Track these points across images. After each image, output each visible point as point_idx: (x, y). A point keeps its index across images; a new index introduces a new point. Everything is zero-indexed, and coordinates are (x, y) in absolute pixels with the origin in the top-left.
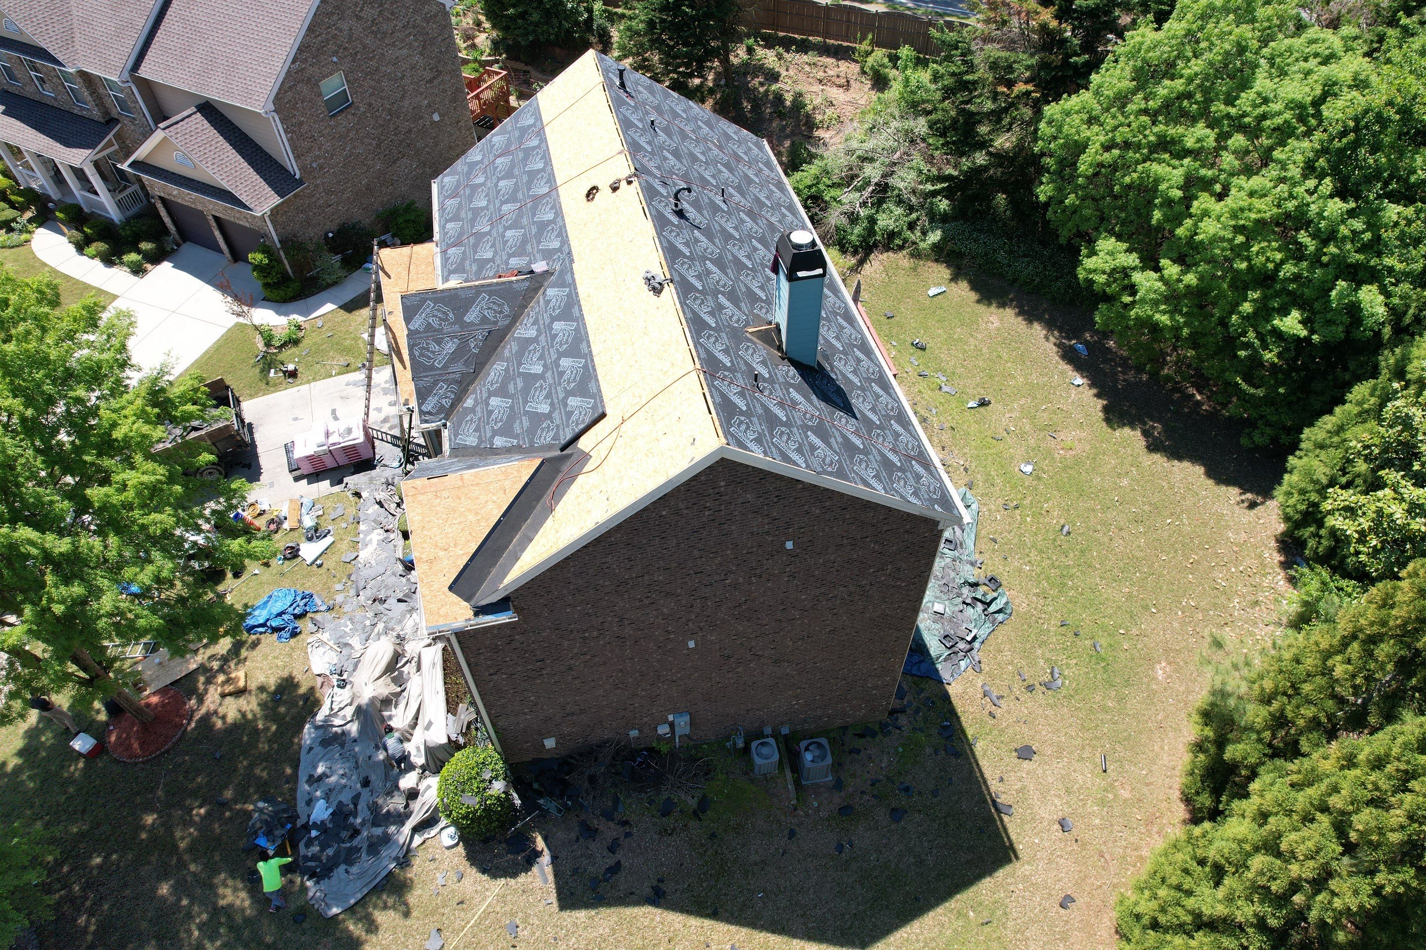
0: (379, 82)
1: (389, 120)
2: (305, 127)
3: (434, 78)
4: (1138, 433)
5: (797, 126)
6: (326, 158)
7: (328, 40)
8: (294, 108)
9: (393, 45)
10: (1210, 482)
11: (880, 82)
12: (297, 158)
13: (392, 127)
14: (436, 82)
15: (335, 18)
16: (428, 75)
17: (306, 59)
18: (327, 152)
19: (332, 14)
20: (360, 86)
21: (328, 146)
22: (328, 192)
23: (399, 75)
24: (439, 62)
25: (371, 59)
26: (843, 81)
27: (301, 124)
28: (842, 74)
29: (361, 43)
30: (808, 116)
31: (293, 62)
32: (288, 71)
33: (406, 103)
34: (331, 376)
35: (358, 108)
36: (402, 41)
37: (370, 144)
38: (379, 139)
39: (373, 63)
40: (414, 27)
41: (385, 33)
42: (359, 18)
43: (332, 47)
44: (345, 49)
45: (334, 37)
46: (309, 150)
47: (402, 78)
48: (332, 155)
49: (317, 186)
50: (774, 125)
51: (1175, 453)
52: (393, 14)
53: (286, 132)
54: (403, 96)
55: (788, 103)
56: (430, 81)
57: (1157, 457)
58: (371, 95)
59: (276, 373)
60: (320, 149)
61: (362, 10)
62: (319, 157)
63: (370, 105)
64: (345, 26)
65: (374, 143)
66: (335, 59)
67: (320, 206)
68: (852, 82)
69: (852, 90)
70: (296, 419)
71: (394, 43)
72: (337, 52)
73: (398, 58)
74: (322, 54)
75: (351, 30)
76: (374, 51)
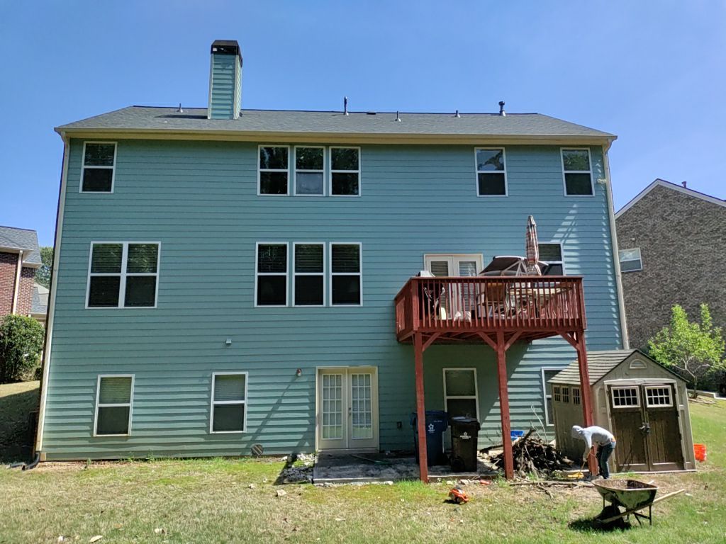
0: (673, 262)
1: (676, 291)
7: (631, 228)
9: (697, 241)
15: (643, 216)
20: (652, 260)
23: (697, 262)
25: (669, 246)
29: (662, 235)
33: (700, 284)
35: (646, 274)
36: (708, 240)
37: (650, 301)
39: (672, 249)
41: (689, 233)
42: (664, 219)
44: (646, 235)
45: (639, 227)
47: (699, 266)
52: (701, 221)
54: (697, 279)
61: (670, 215)
63: (658, 275)
64: (651, 222)
65: (655, 302)
66: (633, 239)
71: (698, 240)
72: (638, 236)
73: (699, 250)
74: (625, 235)
75: (654, 225)
76: (673, 241)
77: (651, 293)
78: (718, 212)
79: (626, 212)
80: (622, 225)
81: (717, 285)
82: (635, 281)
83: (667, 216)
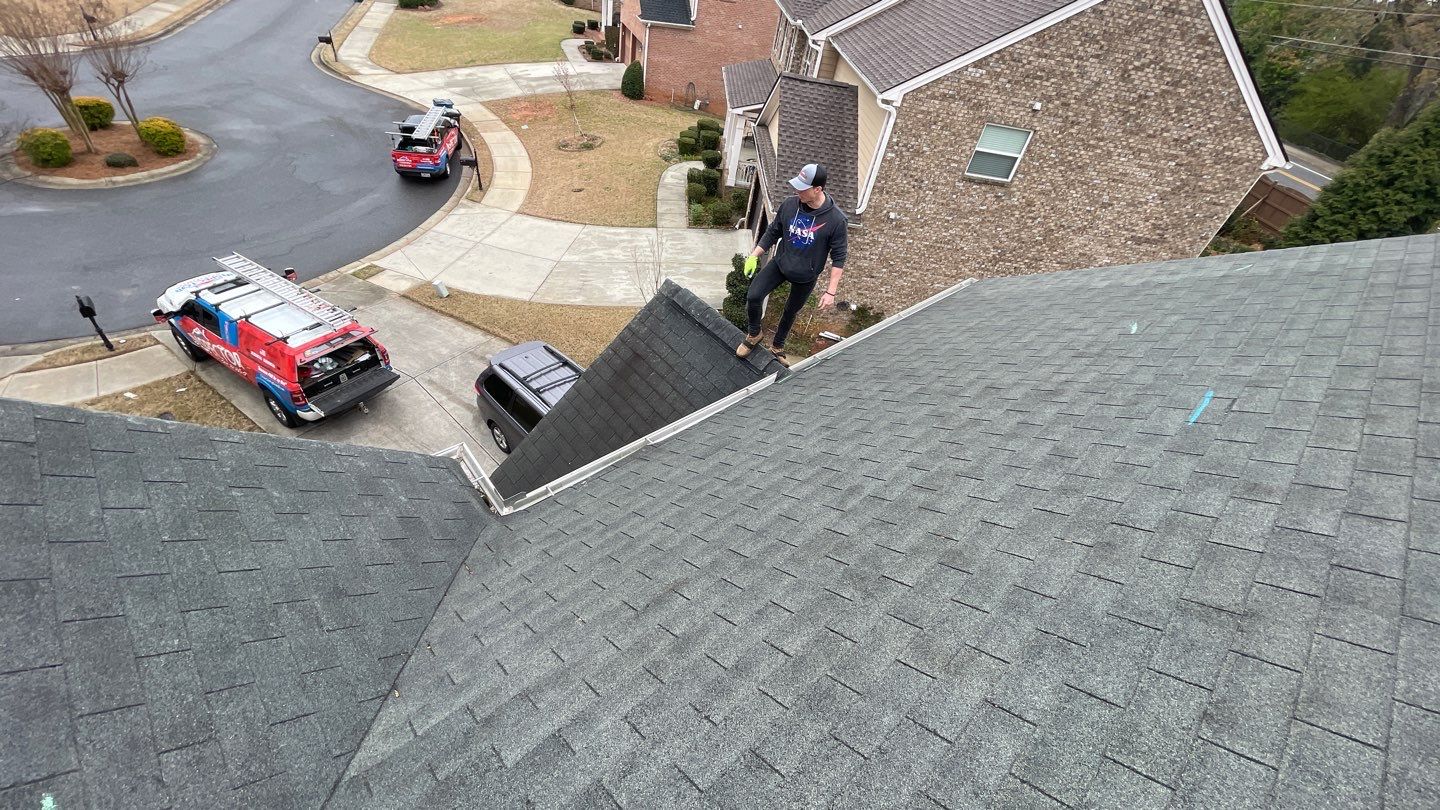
0: (1070, 185)
2: (920, 162)
3: (1147, 241)
6: (915, 220)
7: (1051, 73)
8: (927, 126)
9: (1137, 153)
12: (878, 189)
13: (1033, 252)
14: (1143, 248)
15: (1092, 49)
16: (1143, 230)
17: (999, 75)
18: (924, 214)
19: (1094, 40)
20: (1040, 170)
21: (930, 208)
22: (883, 260)
23: (1106, 198)
24: (1175, 226)
25: (1087, 147)
27: (919, 153)
29: (1094, 115)
31: (977, 65)
32: (959, 72)
33: (1079, 240)
35: (1010, 195)
36: (1155, 158)
37: (986, 250)
38: (1003, 253)
40: (1190, 152)
41: (1141, 129)
42: (1125, 76)
43: (1049, 87)
44: (1066, 105)
45: (1066, 76)
46: (901, 194)
47: (1104, 206)
48: (925, 223)
49: (875, 242)
52: (1179, 109)
53: (890, 146)
54: (1083, 229)
56: (1138, 241)
58: (1042, 193)
60: (917, 203)
61: (1142, 67)
62: (907, 212)
63: (1030, 204)
64: (1094, 70)
65: (993, 253)
66: (1038, 106)
67: (859, 268)
71: (1140, 151)
72: (1050, 100)
73: (1126, 175)
74: (1027, 85)
75: (1098, 84)
76: (1102, 139)
77: (996, 236)
78: (1222, 98)
79: (1068, 20)
80: (1039, 55)
81: (1101, 249)
82: (982, 205)
83: (1136, 69)
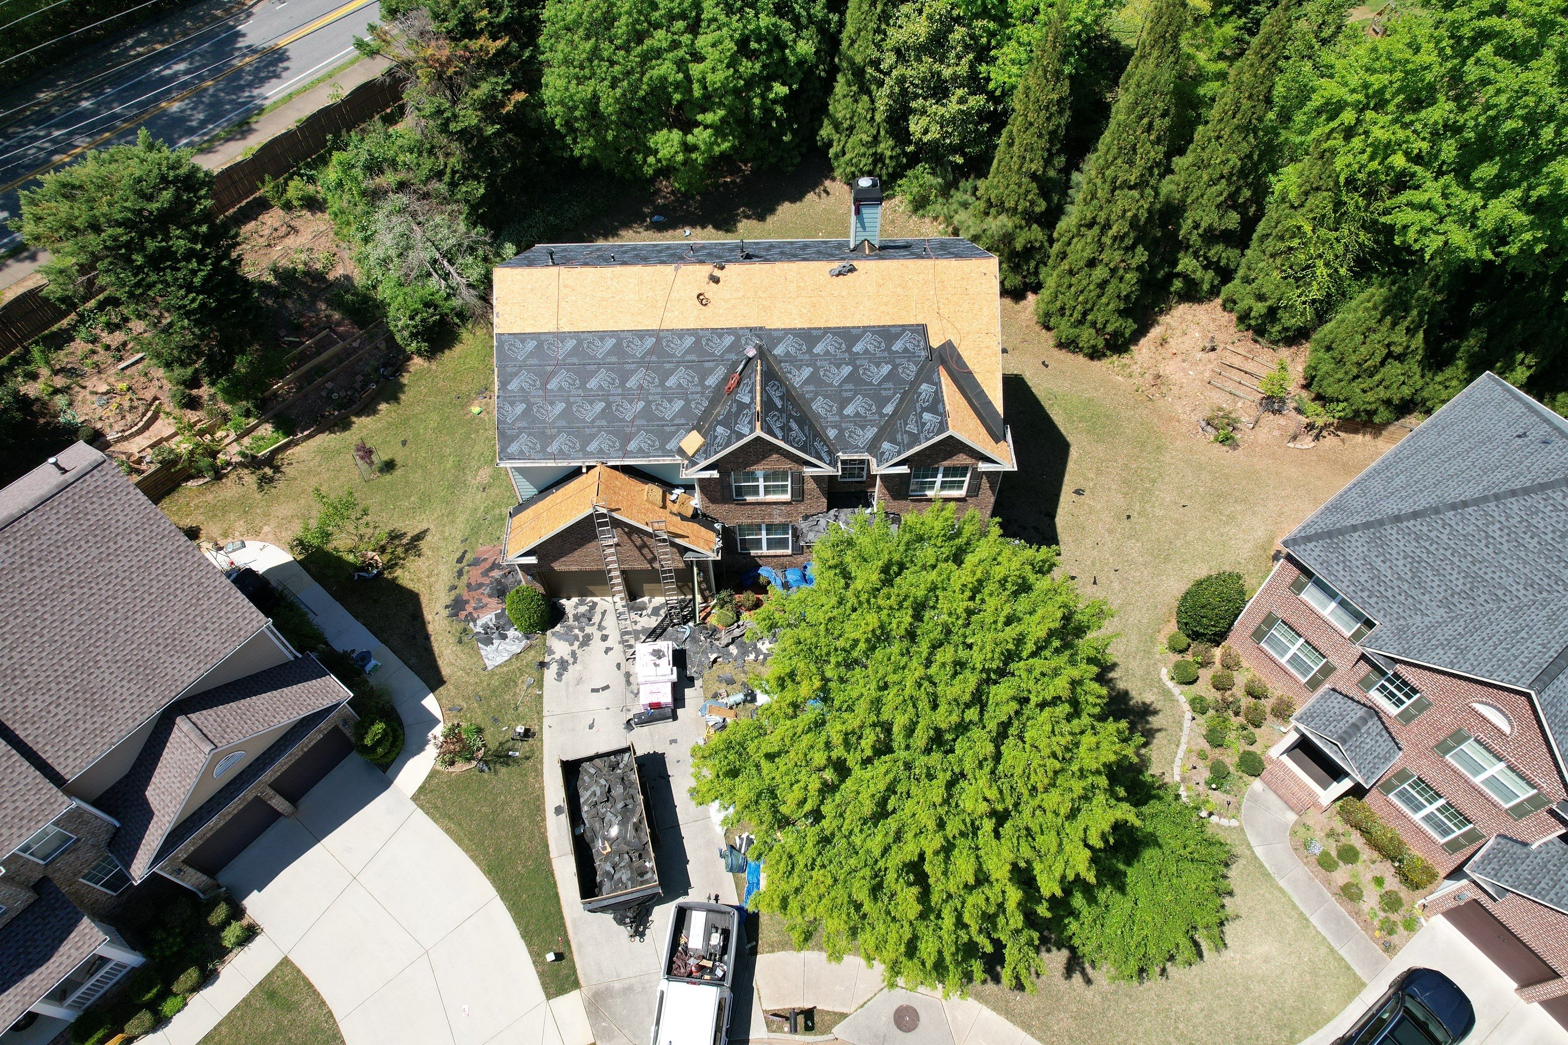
4: (745, 221)
5: (308, 288)
10: (798, 204)
11: (313, 204)
26: (284, 230)
28: (277, 225)
30: (306, 274)
34: (541, 696)
50: (290, 305)
51: (772, 210)
55: (275, 282)
57: (770, 219)
59: (516, 750)
68: (293, 223)
69: (302, 229)
70: (591, 727)
